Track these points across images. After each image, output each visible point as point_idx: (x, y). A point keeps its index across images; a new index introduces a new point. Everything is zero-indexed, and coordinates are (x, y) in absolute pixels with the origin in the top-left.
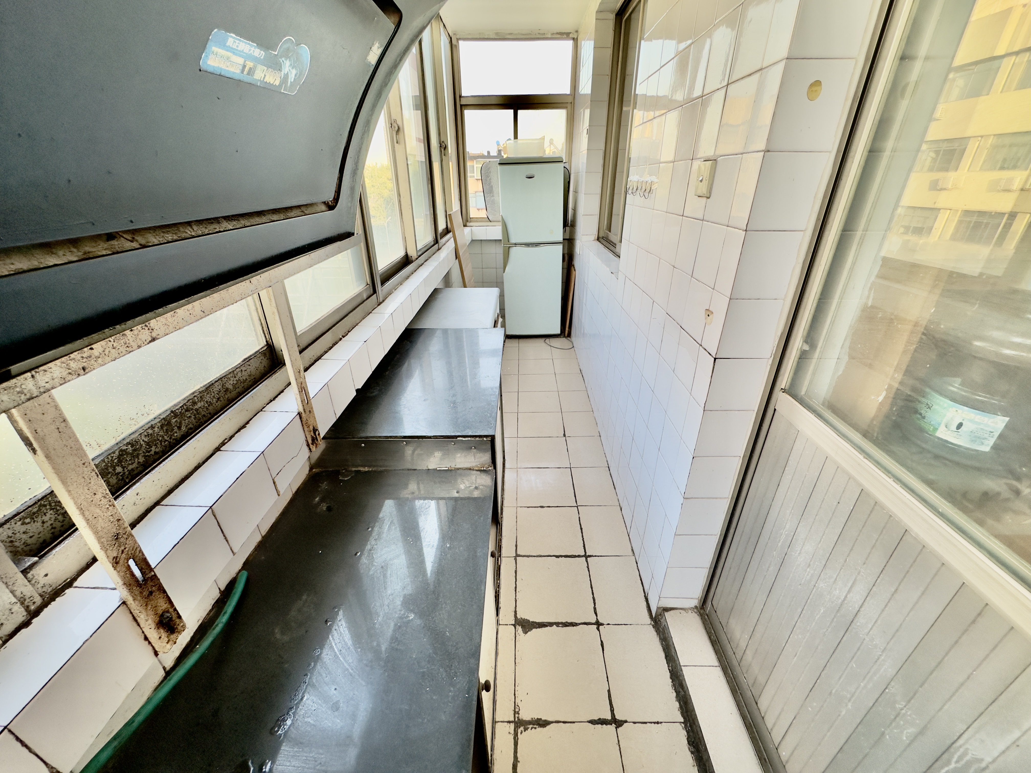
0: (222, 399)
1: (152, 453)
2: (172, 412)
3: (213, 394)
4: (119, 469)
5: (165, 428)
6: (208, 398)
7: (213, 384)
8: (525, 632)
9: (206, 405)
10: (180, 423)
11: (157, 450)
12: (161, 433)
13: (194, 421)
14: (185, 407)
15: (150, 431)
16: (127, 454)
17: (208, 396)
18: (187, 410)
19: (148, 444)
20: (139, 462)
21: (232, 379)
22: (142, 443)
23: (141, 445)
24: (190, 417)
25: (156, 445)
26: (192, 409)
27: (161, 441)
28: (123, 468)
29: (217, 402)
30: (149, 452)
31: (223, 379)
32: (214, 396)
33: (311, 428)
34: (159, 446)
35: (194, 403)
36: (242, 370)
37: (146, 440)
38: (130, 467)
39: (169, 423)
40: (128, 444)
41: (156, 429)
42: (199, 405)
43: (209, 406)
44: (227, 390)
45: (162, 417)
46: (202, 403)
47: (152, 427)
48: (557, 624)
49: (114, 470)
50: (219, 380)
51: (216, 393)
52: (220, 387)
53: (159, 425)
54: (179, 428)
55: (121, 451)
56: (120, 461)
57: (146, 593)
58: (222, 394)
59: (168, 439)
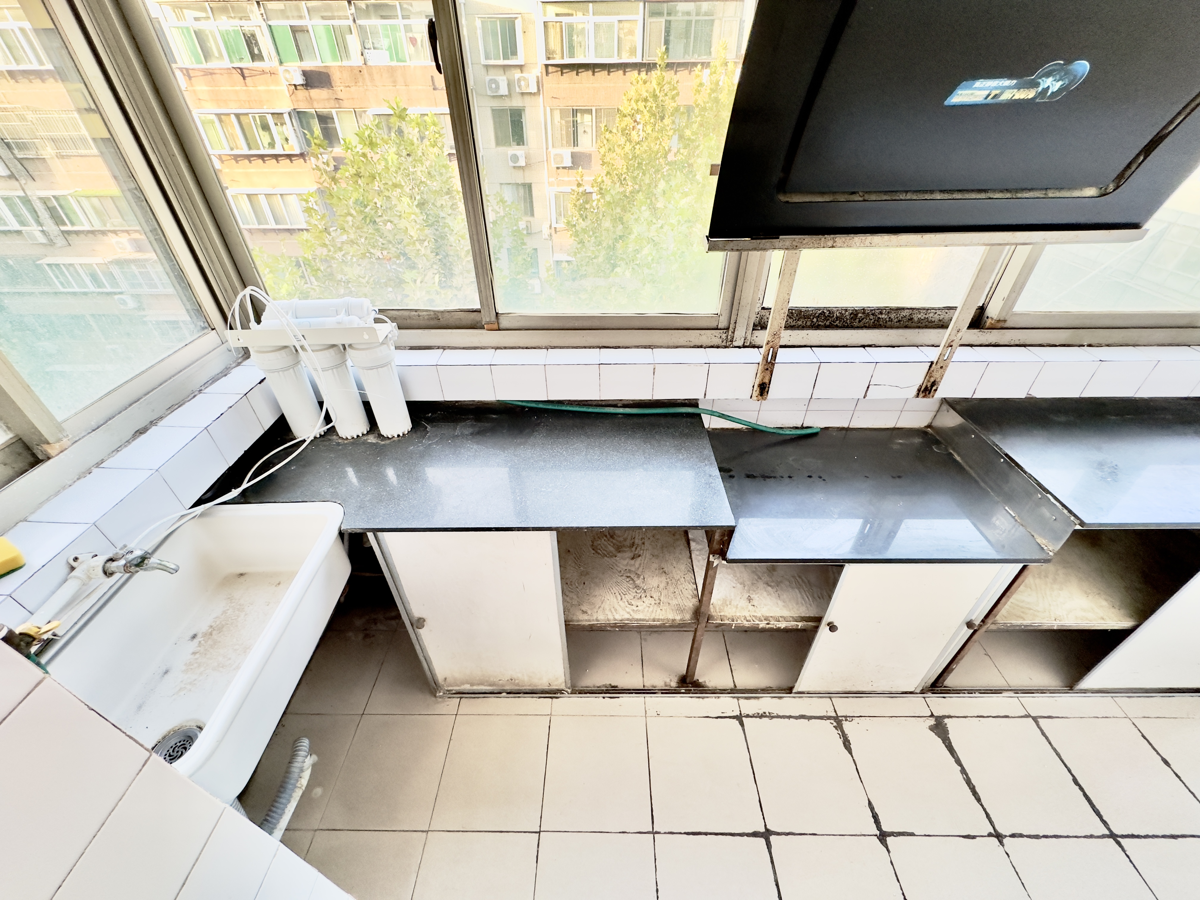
0: (902, 322)
1: (835, 324)
2: (863, 309)
3: (898, 316)
4: (815, 320)
5: (852, 316)
6: (893, 316)
7: (904, 309)
8: (932, 728)
9: (888, 320)
10: (863, 319)
11: (838, 324)
12: (848, 317)
13: (872, 323)
14: (873, 312)
15: (843, 312)
16: (824, 315)
17: (894, 314)
18: (873, 314)
19: (837, 317)
20: (825, 324)
21: (922, 314)
22: (835, 315)
23: (833, 316)
24: (871, 319)
25: (840, 321)
26: (876, 316)
27: (844, 321)
28: (817, 321)
29: (896, 322)
30: (834, 322)
31: (915, 310)
32: (897, 317)
33: (932, 380)
34: (841, 323)
35: (881, 313)
36: (936, 313)
37: (838, 315)
38: (820, 323)
39: (856, 315)
40: (829, 311)
41: (847, 313)
42: (883, 316)
43: (889, 321)
44: (912, 319)
45: (856, 308)
46: (886, 316)
47: (846, 310)
48: (963, 771)
49: (813, 319)
50: (911, 309)
51: (901, 316)
52: (908, 314)
53: (851, 312)
54: (860, 321)
55: (823, 312)
56: (818, 317)
57: (766, 367)
58: (905, 319)
59: (849, 323)
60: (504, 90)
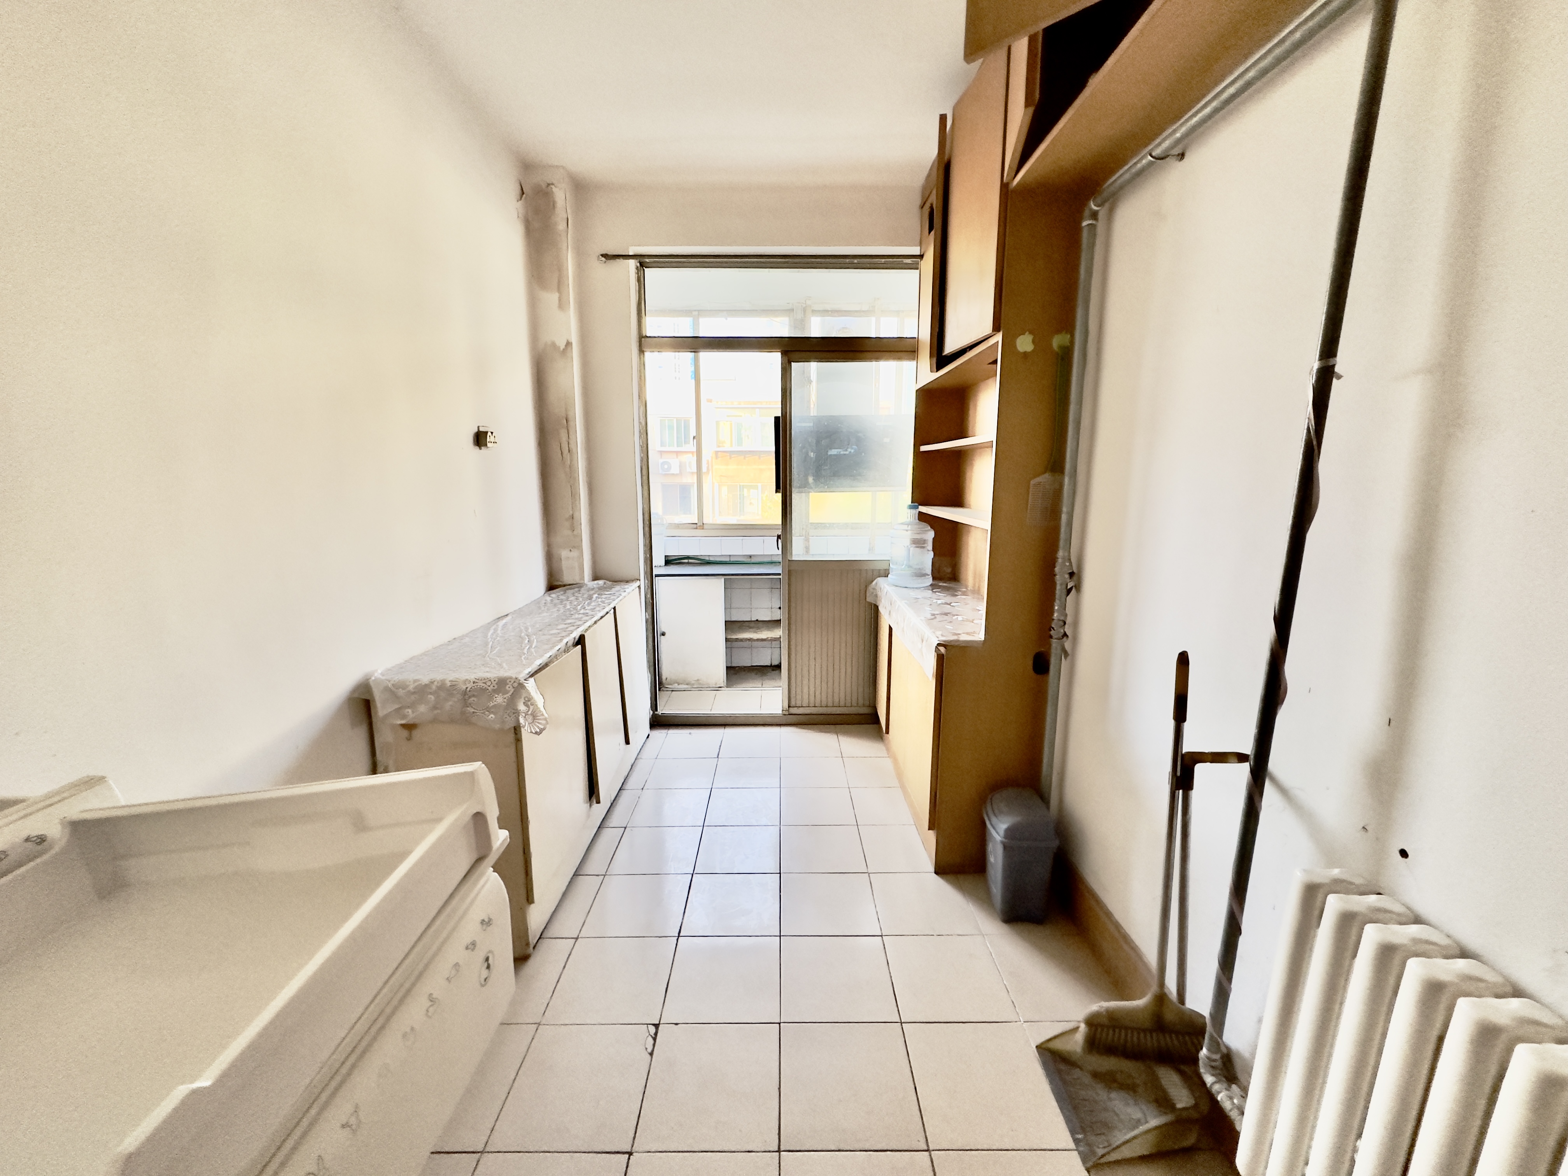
60: (675, 470)
